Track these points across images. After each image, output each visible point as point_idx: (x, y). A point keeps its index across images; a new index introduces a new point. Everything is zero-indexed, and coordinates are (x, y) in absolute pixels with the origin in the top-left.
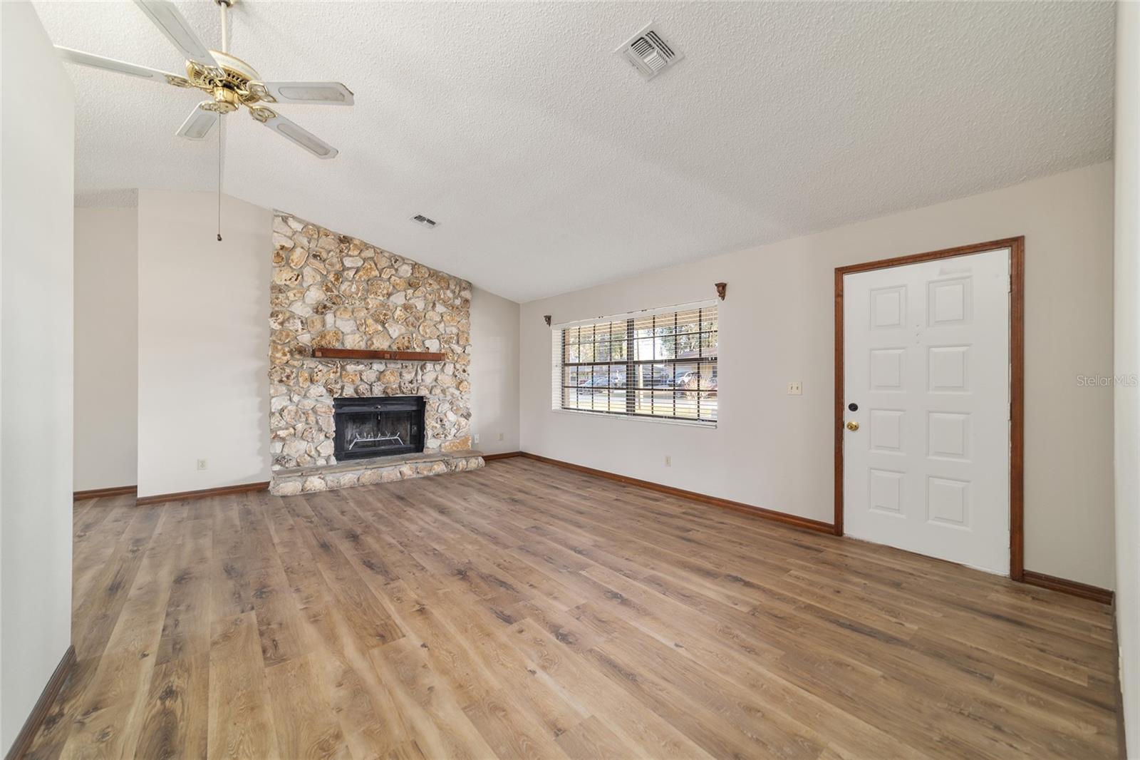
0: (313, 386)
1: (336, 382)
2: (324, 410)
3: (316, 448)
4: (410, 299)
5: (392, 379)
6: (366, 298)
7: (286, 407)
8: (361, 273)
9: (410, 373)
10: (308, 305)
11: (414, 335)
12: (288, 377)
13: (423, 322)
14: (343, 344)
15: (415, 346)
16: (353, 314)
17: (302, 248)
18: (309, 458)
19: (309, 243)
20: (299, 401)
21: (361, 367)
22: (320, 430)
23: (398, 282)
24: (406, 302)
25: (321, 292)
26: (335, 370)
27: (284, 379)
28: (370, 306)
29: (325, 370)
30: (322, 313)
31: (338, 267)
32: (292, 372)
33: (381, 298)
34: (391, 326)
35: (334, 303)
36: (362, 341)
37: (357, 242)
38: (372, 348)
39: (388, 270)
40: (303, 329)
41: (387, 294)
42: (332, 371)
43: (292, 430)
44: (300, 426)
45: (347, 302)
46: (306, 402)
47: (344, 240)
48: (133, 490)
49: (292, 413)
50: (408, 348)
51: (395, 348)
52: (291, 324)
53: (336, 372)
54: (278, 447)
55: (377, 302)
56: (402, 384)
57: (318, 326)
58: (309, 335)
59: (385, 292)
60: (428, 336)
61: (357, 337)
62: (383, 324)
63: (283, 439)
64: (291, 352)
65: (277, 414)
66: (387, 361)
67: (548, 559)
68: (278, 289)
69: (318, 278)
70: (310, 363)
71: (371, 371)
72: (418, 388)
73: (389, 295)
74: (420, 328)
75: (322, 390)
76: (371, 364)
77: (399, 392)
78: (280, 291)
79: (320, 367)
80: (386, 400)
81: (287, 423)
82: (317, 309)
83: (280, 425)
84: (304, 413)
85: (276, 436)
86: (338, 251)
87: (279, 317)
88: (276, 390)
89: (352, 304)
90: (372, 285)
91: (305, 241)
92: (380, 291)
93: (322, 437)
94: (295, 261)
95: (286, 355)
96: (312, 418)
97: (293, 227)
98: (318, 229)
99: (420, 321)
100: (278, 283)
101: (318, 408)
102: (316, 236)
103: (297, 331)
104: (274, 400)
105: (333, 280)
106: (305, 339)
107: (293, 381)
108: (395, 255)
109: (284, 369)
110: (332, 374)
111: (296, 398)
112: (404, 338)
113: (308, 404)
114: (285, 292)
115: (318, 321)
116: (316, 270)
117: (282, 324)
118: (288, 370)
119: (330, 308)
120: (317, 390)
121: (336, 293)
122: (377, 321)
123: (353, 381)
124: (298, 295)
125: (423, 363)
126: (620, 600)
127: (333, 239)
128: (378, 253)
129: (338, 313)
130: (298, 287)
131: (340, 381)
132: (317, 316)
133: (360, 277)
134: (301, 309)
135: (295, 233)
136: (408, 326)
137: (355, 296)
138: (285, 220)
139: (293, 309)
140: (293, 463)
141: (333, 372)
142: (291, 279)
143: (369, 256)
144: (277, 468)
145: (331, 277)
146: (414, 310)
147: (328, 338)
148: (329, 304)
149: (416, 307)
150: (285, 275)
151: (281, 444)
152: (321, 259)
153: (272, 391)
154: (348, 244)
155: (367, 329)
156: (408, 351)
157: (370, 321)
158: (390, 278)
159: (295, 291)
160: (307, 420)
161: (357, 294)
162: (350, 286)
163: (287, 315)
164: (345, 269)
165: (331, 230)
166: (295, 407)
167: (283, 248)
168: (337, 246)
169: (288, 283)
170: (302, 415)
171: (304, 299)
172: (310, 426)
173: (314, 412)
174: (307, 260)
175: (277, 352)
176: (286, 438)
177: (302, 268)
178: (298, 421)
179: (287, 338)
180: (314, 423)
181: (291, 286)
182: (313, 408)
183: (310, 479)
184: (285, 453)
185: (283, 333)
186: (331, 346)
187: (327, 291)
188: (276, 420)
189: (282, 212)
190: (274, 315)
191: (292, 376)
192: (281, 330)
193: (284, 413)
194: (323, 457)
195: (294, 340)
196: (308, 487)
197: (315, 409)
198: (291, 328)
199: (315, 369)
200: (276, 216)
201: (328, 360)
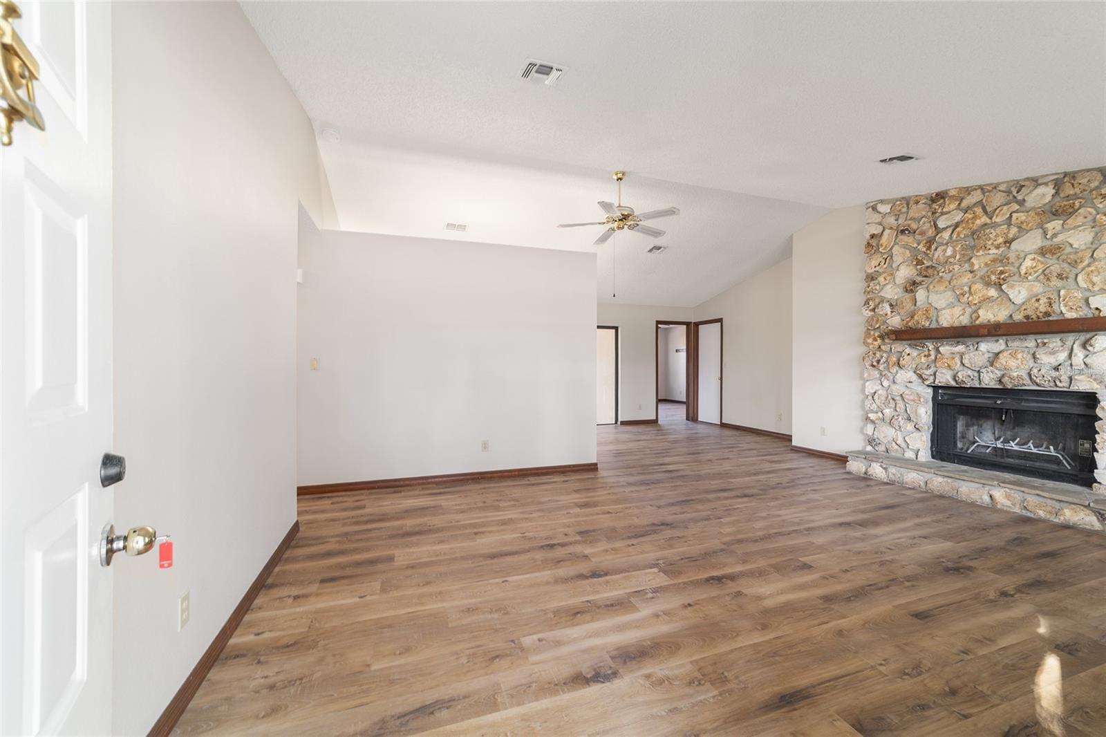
0: (902, 372)
1: (928, 367)
2: (912, 397)
3: (904, 438)
4: (1055, 235)
5: (1013, 363)
6: (971, 258)
7: (878, 390)
8: (958, 229)
9: (1053, 353)
10: (898, 285)
11: (1062, 292)
12: (878, 362)
13: (1089, 265)
14: (937, 321)
15: (1064, 310)
16: (950, 282)
17: (891, 228)
18: (897, 447)
19: (897, 220)
20: (889, 386)
21: (961, 348)
22: (909, 419)
23: (1024, 218)
24: (1048, 243)
25: (912, 267)
26: (926, 353)
27: (875, 364)
28: (976, 267)
29: (915, 353)
30: (911, 291)
31: (931, 232)
32: (882, 357)
33: (994, 251)
34: (1012, 287)
35: (926, 276)
36: (963, 315)
37: (952, 193)
38: (977, 322)
39: (1005, 208)
40: (892, 312)
41: (1005, 243)
42: (923, 355)
43: (880, 415)
44: (887, 411)
45: (943, 270)
46: (894, 387)
47: (940, 196)
48: (788, 438)
49: (883, 398)
50: (1047, 314)
51: (1018, 317)
52: (880, 309)
53: (929, 355)
54: (869, 429)
55: (988, 259)
56: (1035, 371)
57: (909, 306)
58: (898, 317)
59: (1001, 240)
60: (1096, 289)
61: (957, 310)
62: (998, 286)
63: (873, 422)
64: (882, 337)
65: (870, 398)
66: (1009, 338)
68: (871, 278)
69: (908, 253)
70: (898, 347)
71: (977, 352)
72: (1071, 378)
73: (1008, 242)
74: (1080, 278)
75: (911, 375)
76: (977, 343)
77: (1027, 381)
78: (873, 279)
79: (908, 350)
80: (1004, 392)
81: (878, 407)
82: (906, 287)
83: (872, 408)
84: (893, 399)
85: (867, 418)
86: (930, 214)
87: (870, 304)
88: (869, 375)
89: (950, 272)
90: (979, 238)
91: (891, 220)
92: (990, 243)
93: (910, 427)
94: (884, 245)
95: (876, 340)
96: (901, 405)
97: (882, 212)
98: (907, 201)
99: (1081, 266)
100: (870, 271)
101: (906, 394)
102: (904, 210)
103: (886, 315)
104: (867, 384)
105: (924, 249)
106: (895, 322)
107: (883, 366)
108: (1018, 181)
109: (875, 354)
110: (923, 358)
111: (886, 383)
112: (1038, 300)
113: (897, 389)
114: (876, 278)
115: (908, 300)
116: (905, 247)
117: (873, 310)
118: (878, 355)
119: (920, 284)
120: (906, 375)
121: (927, 263)
122: (988, 284)
123: (949, 366)
124: (888, 278)
125: (1088, 336)
127: (925, 203)
128: (989, 191)
129: (931, 287)
130: (889, 269)
131: (933, 366)
132: (908, 295)
133: (958, 235)
134: (891, 292)
135: (884, 216)
136: (1048, 279)
137: (952, 260)
138: (874, 208)
139: (882, 294)
140: (881, 448)
141: (925, 356)
142: (879, 264)
143: (974, 201)
144: (869, 448)
145: (922, 248)
146: (1068, 250)
147: (916, 317)
148: (919, 279)
149: (1071, 245)
150: (874, 262)
151: (873, 426)
152: (910, 231)
153: (866, 375)
154: (942, 201)
155: (971, 298)
156: (1051, 318)
157: (978, 287)
158: (1011, 216)
159: (884, 275)
160: (896, 407)
161: (955, 257)
162: (945, 251)
163: (877, 301)
164: (938, 231)
165: (923, 193)
166: (885, 392)
167: (872, 236)
168: (928, 209)
169: (877, 269)
170: (891, 401)
171: (894, 281)
172: (897, 413)
173: (903, 399)
174: (896, 239)
175: (869, 338)
176: (876, 422)
177: (891, 249)
178: (887, 406)
179: (877, 324)
180: (903, 410)
181: (881, 271)
182: (901, 395)
183: (874, 464)
184: (875, 437)
185: (875, 319)
186: (920, 326)
187: (917, 264)
188: (868, 403)
189: (872, 202)
190: (867, 303)
191: (882, 361)
192: (873, 316)
193: (876, 397)
194: (912, 450)
195: (883, 324)
196: (871, 471)
197: (903, 395)
198: (881, 313)
199: (903, 353)
200: (867, 209)
201: (918, 342)
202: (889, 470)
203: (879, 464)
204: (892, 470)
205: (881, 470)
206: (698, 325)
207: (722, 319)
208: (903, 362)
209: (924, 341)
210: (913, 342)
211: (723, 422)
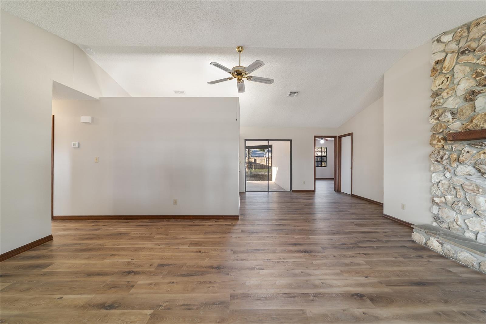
0: (462, 166)
2: (471, 188)
3: (464, 220)
7: (442, 180)
10: (459, 97)
12: (442, 158)
17: (453, 52)
18: (457, 227)
19: (458, 44)
20: (451, 177)
22: (469, 205)
25: (471, 80)
27: (439, 160)
29: (474, 151)
30: (471, 100)
32: (445, 154)
35: (485, 86)
40: (453, 119)
42: (481, 152)
43: (443, 199)
44: (449, 197)
46: (455, 179)
49: (446, 187)
52: (443, 118)
54: (435, 210)
57: (468, 112)
58: (459, 122)
63: (437, 204)
64: (445, 139)
65: (435, 185)
67: (190, 307)
68: (436, 94)
69: (468, 69)
70: (457, 146)
75: (470, 169)
78: (437, 95)
79: (467, 149)
81: (442, 193)
82: (465, 98)
83: (436, 194)
85: (433, 201)
87: (435, 114)
88: (435, 168)
91: (453, 46)
94: (447, 67)
95: (440, 142)
96: (461, 193)
97: (445, 41)
98: (468, 26)
100: (435, 89)
101: (466, 185)
102: (465, 34)
103: (448, 121)
104: (433, 175)
106: (456, 126)
107: (445, 161)
109: (439, 152)
111: (448, 175)
113: (458, 180)
114: (440, 94)
115: (468, 108)
116: (466, 64)
118: (441, 153)
119: (480, 92)
120: (465, 169)
124: (450, 92)
126: (106, 305)
130: (451, 85)
132: (467, 104)
134: (453, 103)
135: (446, 44)
138: (439, 41)
139: (445, 105)
140: (444, 226)
142: (442, 83)
144: (435, 224)
147: (474, 121)
148: (478, 89)
150: (438, 82)
151: (438, 208)
152: (470, 51)
153: (432, 168)
159: (447, 90)
160: (456, 194)
163: (441, 111)
165: (483, 15)
166: (447, 182)
167: (437, 62)
169: (440, 87)
170: (453, 189)
171: (456, 94)
172: (458, 200)
173: (463, 188)
174: (457, 59)
175: (434, 140)
176: (440, 204)
177: (453, 69)
178: (449, 193)
179: (441, 129)
180: (462, 198)
181: (443, 88)
182: (461, 185)
183: (432, 239)
184: (440, 216)
185: (439, 125)
186: (478, 128)
187: (476, 77)
188: (434, 189)
189: (437, 36)
190: (433, 114)
191: (444, 158)
192: (437, 124)
193: (440, 185)
194: (472, 231)
195: (446, 129)
196: (429, 243)
197: (463, 186)
198: (444, 120)
199: (463, 151)
200: (433, 42)
201: (476, 142)
202: (445, 245)
203: (436, 239)
204: (448, 246)
205: (438, 244)
206: (341, 137)
207: (352, 133)
208: (463, 158)
209: (483, 141)
210: (473, 142)
211: (353, 194)
